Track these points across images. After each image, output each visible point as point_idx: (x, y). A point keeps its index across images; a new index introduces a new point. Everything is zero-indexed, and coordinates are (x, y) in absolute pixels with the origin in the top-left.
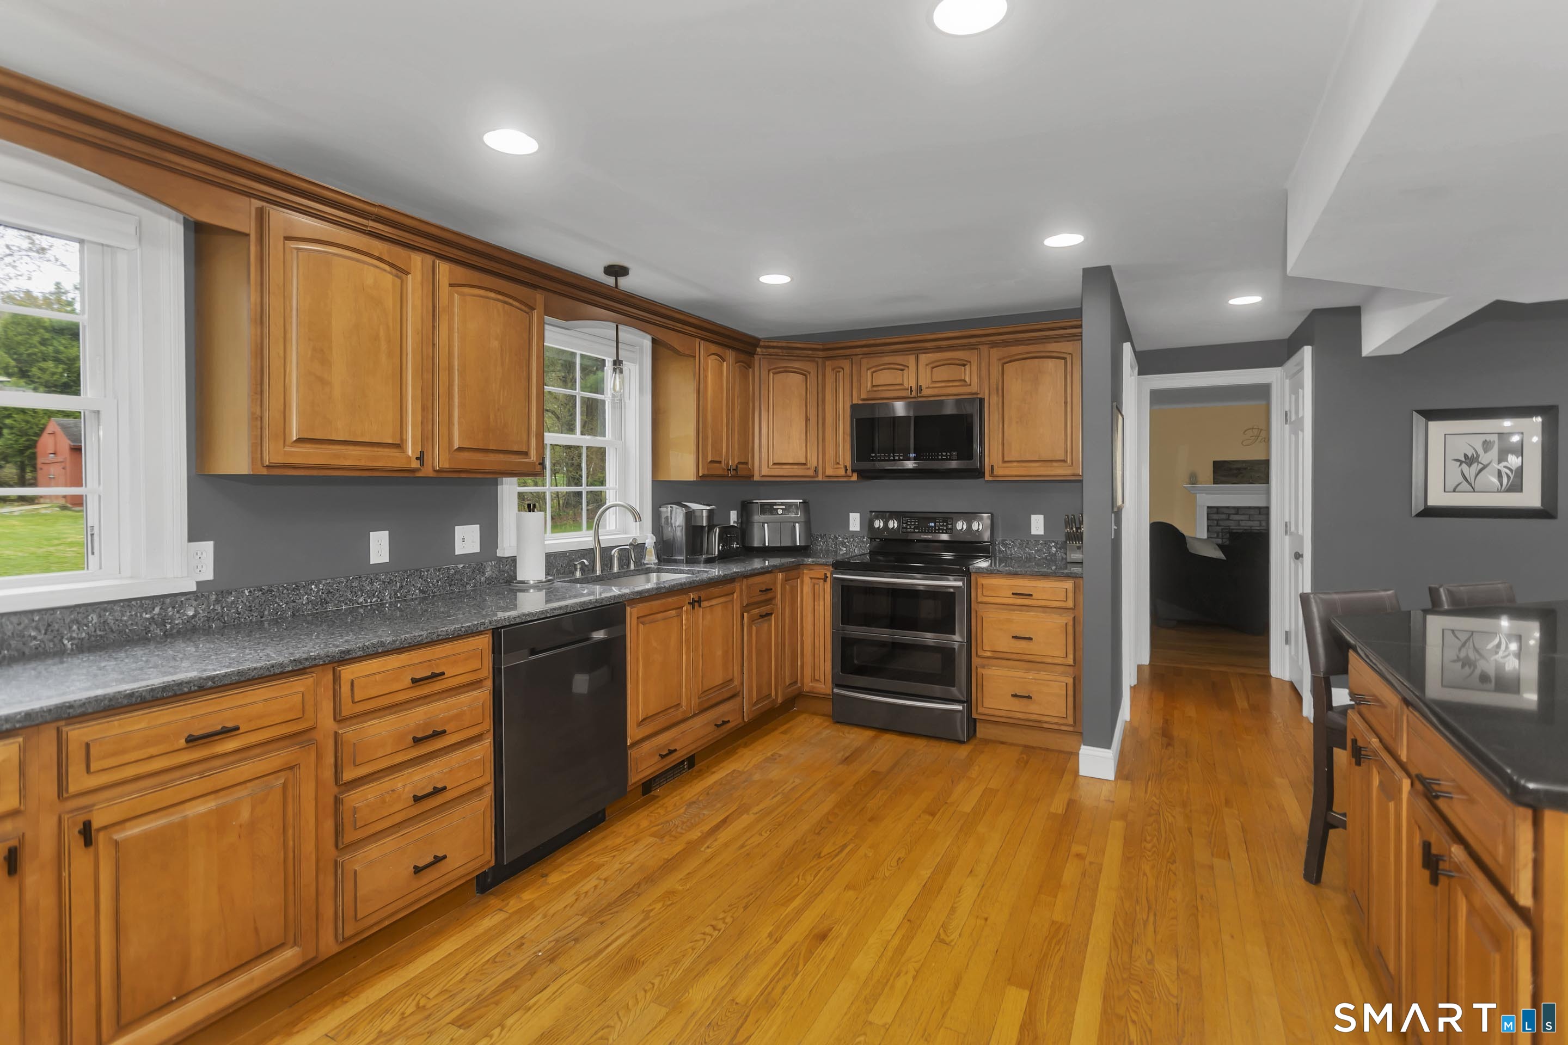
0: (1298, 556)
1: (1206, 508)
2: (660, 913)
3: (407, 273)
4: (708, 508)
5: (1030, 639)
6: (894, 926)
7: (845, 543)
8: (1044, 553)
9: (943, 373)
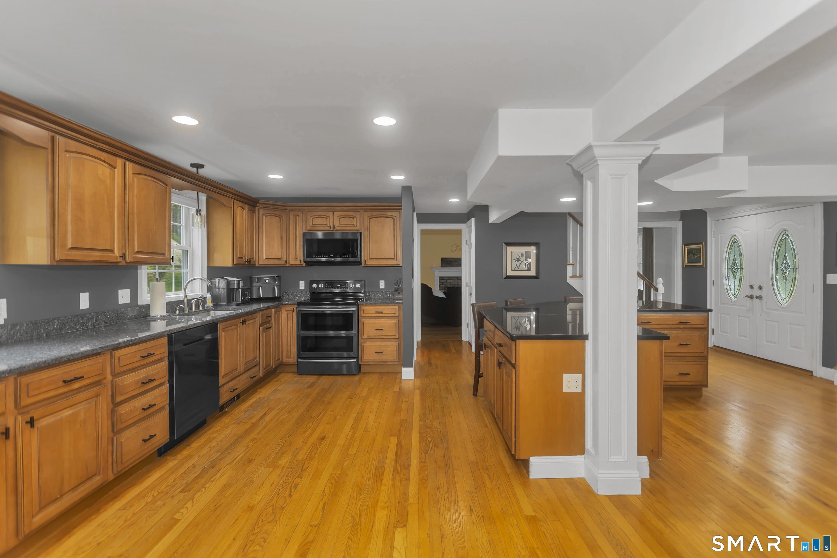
0: (471, 294)
1: (438, 277)
2: (252, 446)
3: (115, 168)
4: (238, 279)
5: (383, 329)
6: (348, 431)
7: (298, 295)
8: (385, 296)
9: (344, 221)
